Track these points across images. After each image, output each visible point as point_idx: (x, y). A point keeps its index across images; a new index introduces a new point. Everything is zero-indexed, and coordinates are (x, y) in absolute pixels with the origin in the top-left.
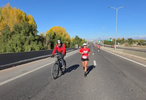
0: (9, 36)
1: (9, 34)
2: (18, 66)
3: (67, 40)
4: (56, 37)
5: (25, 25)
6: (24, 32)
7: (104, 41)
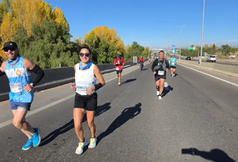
0: (25, 44)
1: (26, 40)
2: (42, 91)
3: (118, 50)
4: (100, 44)
5: (51, 26)
6: (48, 37)
7: (181, 50)
